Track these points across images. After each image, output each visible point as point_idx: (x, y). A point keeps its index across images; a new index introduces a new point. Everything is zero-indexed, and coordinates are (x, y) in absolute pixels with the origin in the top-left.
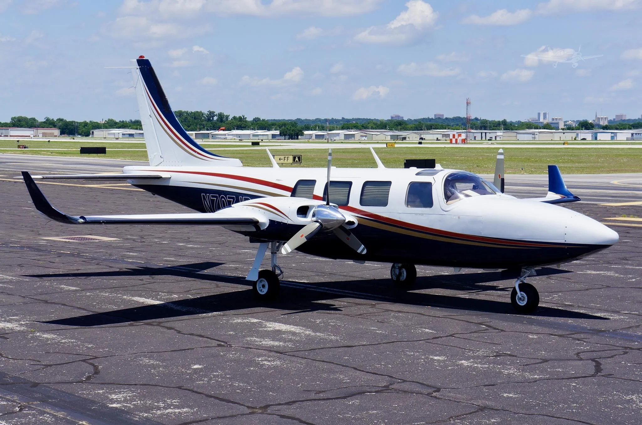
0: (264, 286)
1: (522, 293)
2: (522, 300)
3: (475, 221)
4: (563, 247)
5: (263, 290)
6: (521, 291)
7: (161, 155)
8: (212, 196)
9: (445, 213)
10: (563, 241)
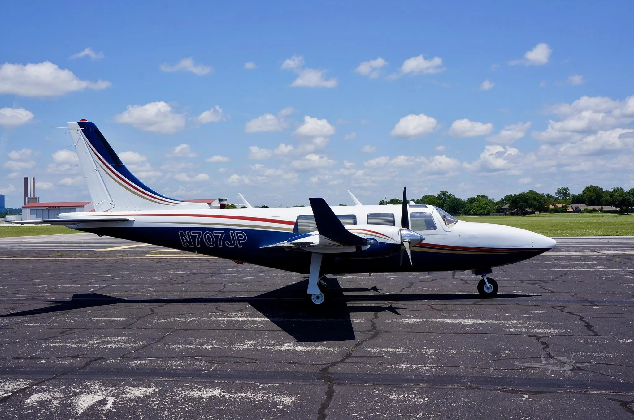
0: (318, 298)
1: (489, 284)
2: (488, 288)
3: (473, 237)
4: (531, 250)
5: (317, 300)
6: (488, 283)
7: (111, 202)
8: (193, 233)
9: (448, 233)
10: (531, 247)
